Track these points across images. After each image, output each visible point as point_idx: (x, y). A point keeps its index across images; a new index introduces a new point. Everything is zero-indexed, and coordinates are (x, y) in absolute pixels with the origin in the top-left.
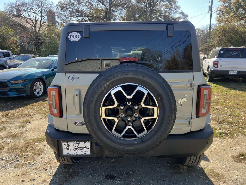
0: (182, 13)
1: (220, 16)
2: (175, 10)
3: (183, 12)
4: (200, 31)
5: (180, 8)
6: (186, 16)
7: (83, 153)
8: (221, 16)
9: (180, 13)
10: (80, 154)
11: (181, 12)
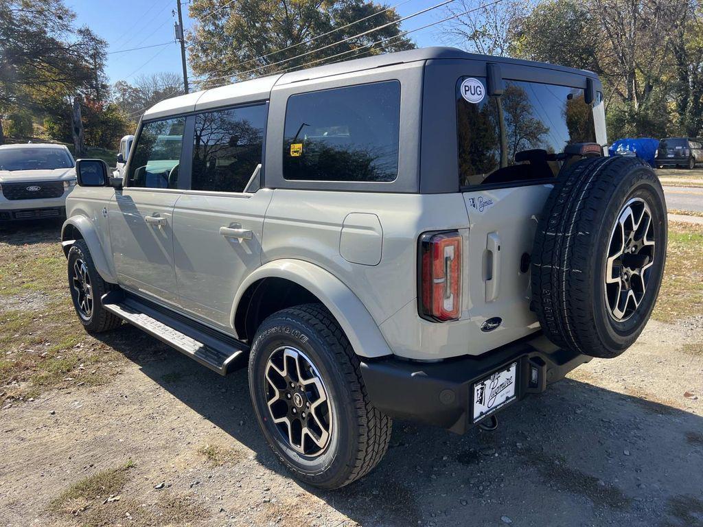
0: (85, 33)
1: (198, 56)
2: (60, 21)
3: (88, 30)
4: (129, 90)
5: (73, 16)
6: (101, 42)
7: (503, 399)
8: (200, 55)
9: (80, 32)
10: (501, 404)
11: (83, 29)
